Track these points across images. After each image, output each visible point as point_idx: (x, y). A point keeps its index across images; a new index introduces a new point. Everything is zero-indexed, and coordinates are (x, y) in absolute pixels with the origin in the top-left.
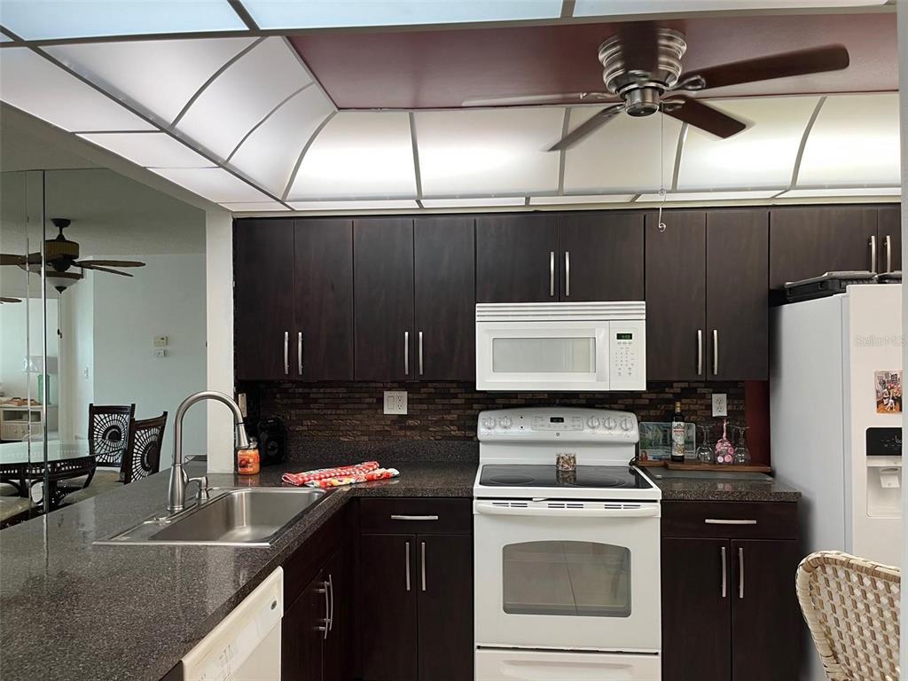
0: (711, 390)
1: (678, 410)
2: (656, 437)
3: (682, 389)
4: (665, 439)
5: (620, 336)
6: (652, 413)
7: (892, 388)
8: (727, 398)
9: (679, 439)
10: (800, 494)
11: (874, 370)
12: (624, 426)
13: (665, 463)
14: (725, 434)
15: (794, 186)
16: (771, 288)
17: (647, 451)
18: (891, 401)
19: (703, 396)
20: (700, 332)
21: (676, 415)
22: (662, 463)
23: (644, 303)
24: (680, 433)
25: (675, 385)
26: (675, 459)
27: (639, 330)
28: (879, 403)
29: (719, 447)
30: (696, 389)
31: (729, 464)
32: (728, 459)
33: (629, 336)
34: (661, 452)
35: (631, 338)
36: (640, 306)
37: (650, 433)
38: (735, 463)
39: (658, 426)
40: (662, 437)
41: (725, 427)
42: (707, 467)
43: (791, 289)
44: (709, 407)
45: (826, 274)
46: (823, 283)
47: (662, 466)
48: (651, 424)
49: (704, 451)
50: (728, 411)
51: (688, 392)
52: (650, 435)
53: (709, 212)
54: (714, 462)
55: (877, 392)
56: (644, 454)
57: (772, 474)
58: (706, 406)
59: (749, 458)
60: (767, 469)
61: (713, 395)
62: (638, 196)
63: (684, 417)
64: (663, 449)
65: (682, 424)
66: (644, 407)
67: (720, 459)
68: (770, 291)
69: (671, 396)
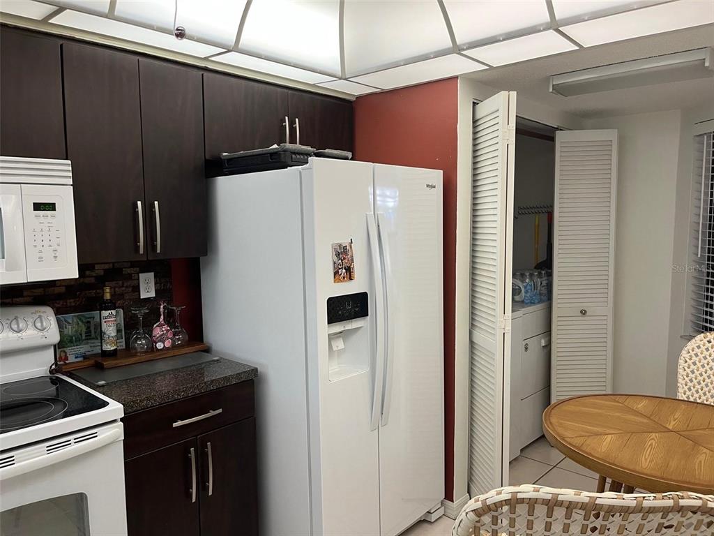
0: (138, 269)
1: (108, 296)
2: (76, 331)
3: (105, 270)
4: (88, 332)
5: (37, 207)
6: (71, 302)
7: (344, 259)
8: (155, 277)
9: (110, 330)
10: (256, 370)
11: (331, 243)
12: (39, 325)
13: (96, 362)
14: (162, 317)
15: (235, 48)
16: (207, 158)
17: (67, 350)
18: (344, 271)
19: (129, 277)
20: (139, 203)
21: (105, 303)
22: (92, 362)
23: (69, 162)
24: (111, 323)
25: (97, 267)
26: (105, 354)
27: (65, 198)
28: (336, 273)
29: (157, 332)
30: (121, 270)
31: (168, 349)
32: (168, 344)
33: (51, 207)
34: (84, 348)
35: (54, 210)
36: (65, 166)
37: (69, 327)
38: (174, 347)
39: (78, 316)
40: (84, 330)
41: (162, 310)
42: (144, 357)
43: (230, 160)
44: (137, 289)
45: (275, 146)
46: (274, 154)
47: (92, 366)
48: (70, 317)
49: (140, 339)
50: (156, 291)
51: (113, 274)
52: (69, 330)
53: (141, 59)
54: (152, 349)
55: (334, 263)
56: (63, 354)
57: (207, 350)
58: (133, 287)
59: (187, 338)
60: (201, 347)
61: (140, 274)
62: (61, 9)
63: (115, 304)
64: (87, 343)
65: (114, 312)
66: (60, 297)
67: (160, 346)
68: (207, 161)
69: (93, 280)
